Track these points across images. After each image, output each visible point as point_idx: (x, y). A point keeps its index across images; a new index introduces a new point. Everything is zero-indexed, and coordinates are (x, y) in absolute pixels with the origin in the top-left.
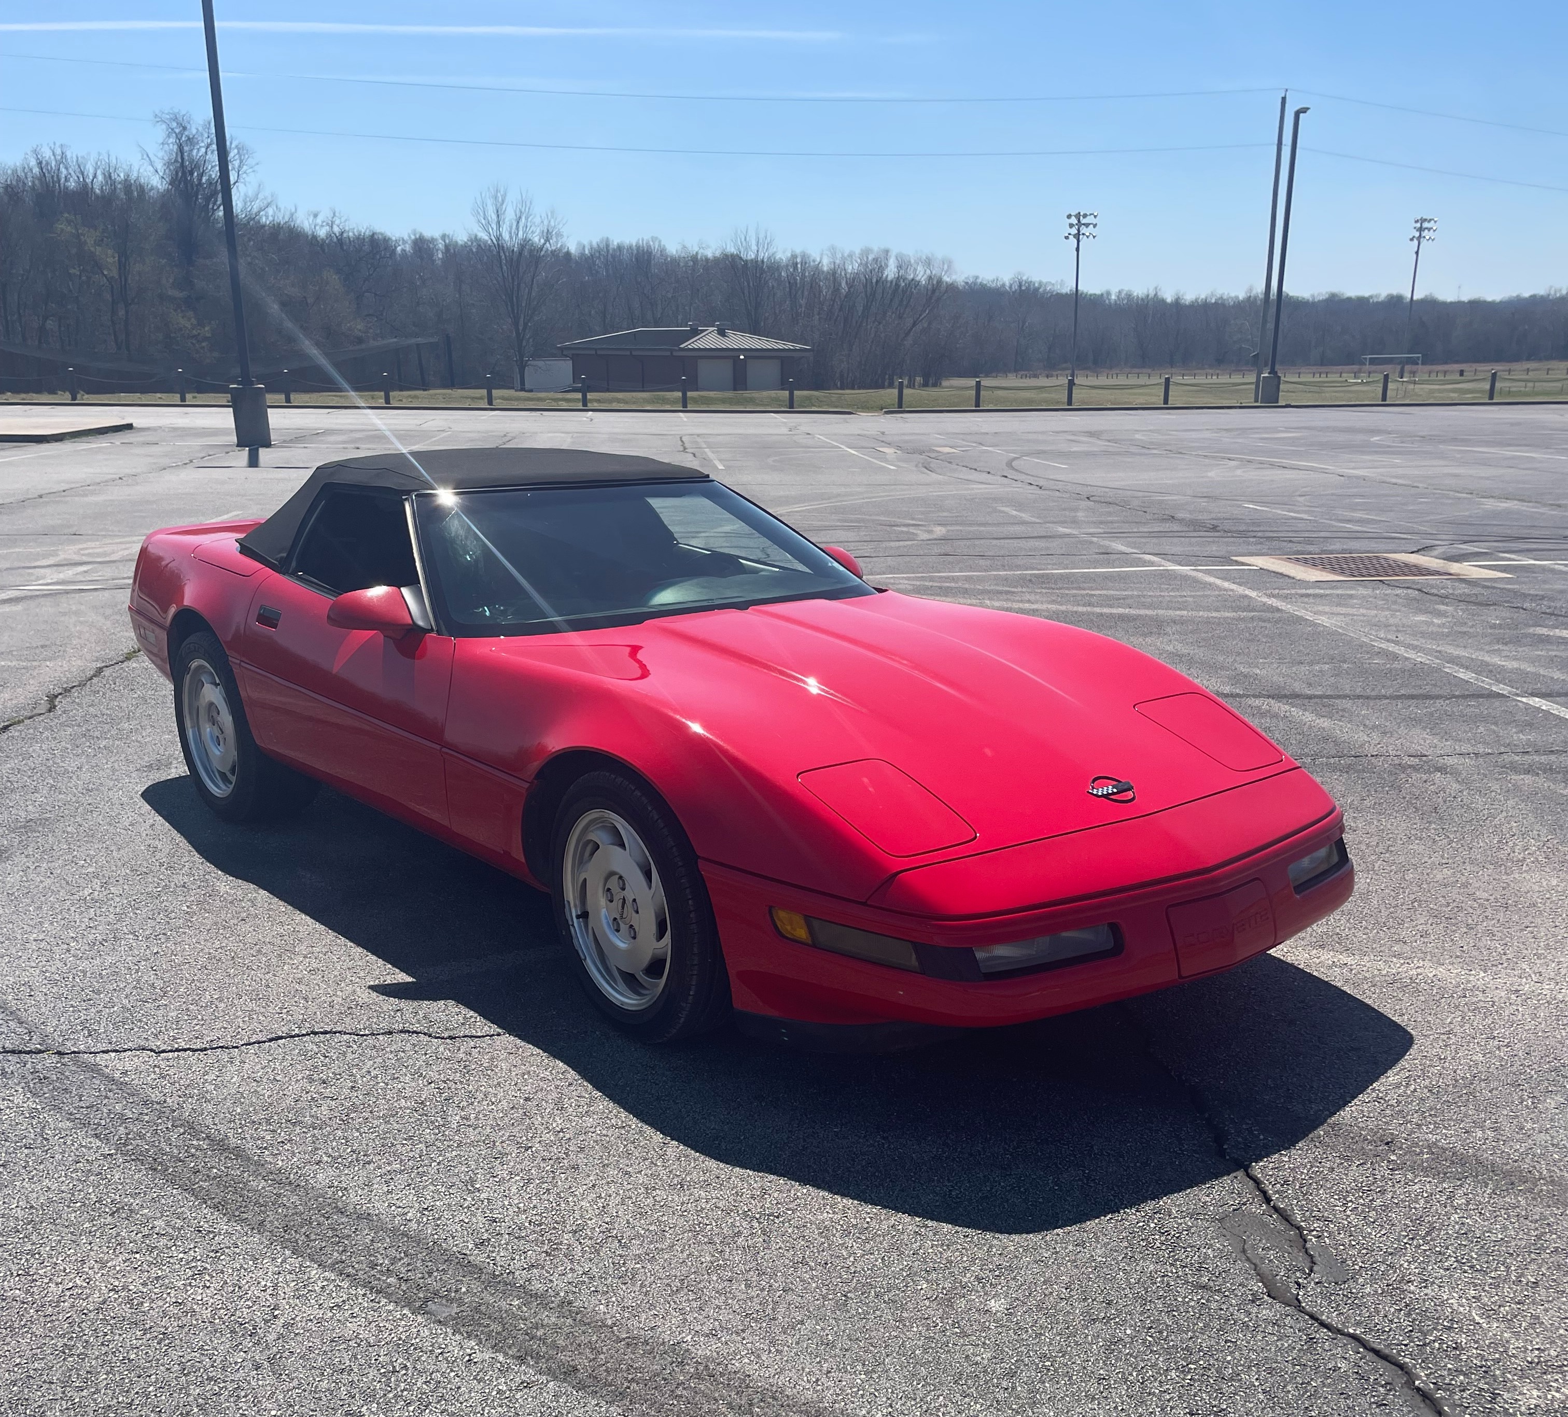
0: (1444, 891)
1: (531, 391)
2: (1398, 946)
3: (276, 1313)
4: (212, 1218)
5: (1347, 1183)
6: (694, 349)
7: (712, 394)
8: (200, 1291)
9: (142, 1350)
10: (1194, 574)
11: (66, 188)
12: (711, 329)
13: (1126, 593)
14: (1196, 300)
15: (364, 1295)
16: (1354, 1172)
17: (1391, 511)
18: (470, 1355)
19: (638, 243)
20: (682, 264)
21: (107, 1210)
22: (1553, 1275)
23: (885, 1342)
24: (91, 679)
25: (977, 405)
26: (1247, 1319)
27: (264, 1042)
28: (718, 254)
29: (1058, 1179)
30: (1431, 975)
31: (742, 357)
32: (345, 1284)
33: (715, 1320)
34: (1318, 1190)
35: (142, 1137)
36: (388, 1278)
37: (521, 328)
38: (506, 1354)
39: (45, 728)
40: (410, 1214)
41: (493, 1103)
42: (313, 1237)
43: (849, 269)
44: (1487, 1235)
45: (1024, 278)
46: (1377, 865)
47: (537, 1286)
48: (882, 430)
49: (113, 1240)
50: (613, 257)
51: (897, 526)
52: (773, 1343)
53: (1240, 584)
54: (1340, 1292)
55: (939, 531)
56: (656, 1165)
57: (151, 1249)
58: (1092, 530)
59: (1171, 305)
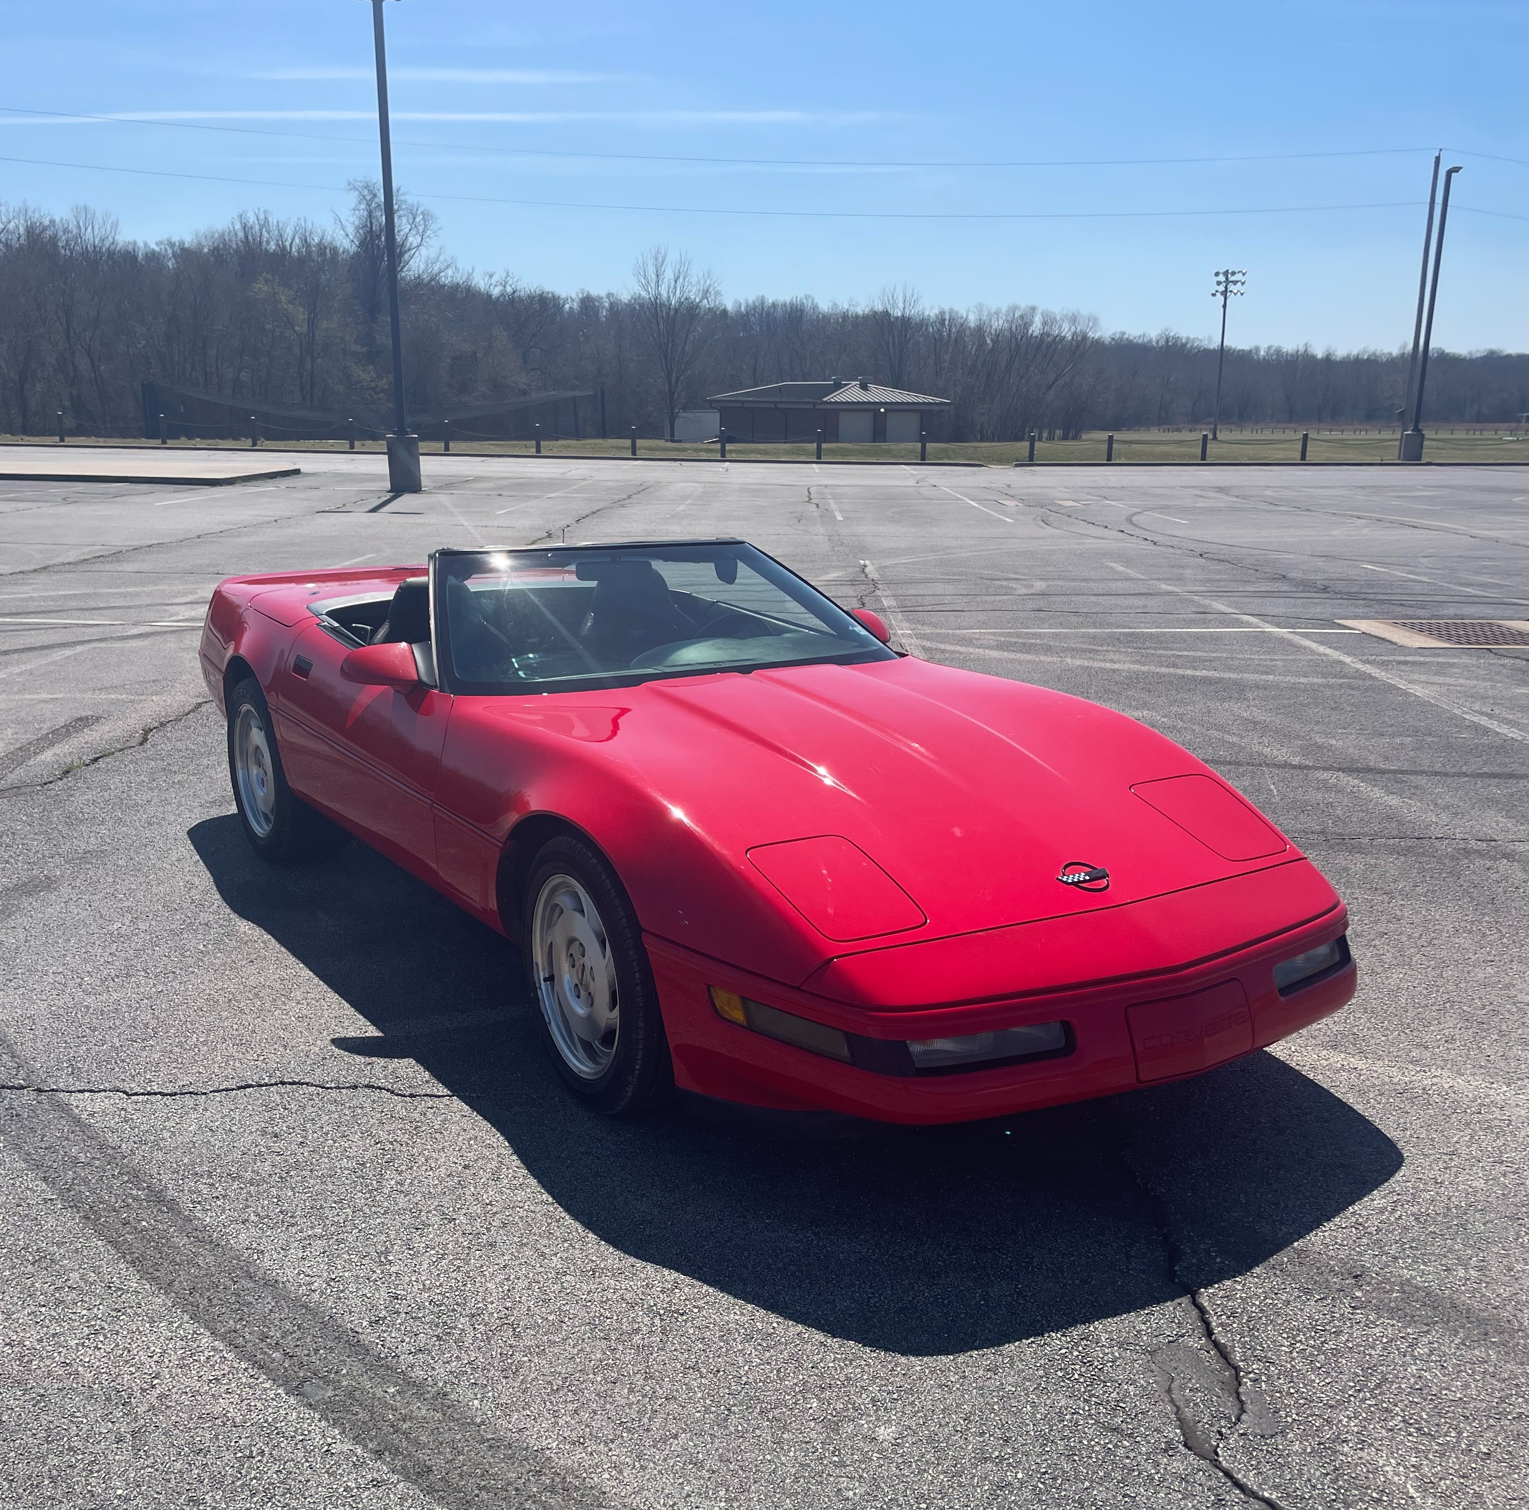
0: (1482, 993)
1: (680, 441)
2: (1418, 1051)
3: (156, 1382)
4: (126, 1274)
5: (1302, 1319)
6: (836, 402)
7: (850, 446)
8: (90, 1352)
9: (16, 1412)
10: (1291, 636)
11: (267, 251)
12: (854, 383)
13: (1215, 655)
14: (1348, 356)
15: (246, 1369)
16: (1311, 1307)
17: (1518, 575)
18: (329, 1445)
19: (792, 300)
20: (832, 321)
21: (30, 1258)
22: (1509, 1446)
23: (756, 1466)
24: (188, 713)
25: (1109, 459)
26: (1153, 1471)
27: (233, 1090)
28: (867, 311)
29: (987, 1293)
30: (1446, 1086)
31: (882, 410)
32: (231, 1356)
33: (587, 1426)
34: (1266, 1325)
35: (86, 1182)
36: (274, 1352)
37: (674, 381)
38: (365, 1446)
39: (131, 762)
40: (316, 1284)
41: (431, 1169)
42: (215, 1302)
43: (995, 325)
44: (1444, 1392)
45: (1172, 334)
46: (1414, 959)
47: (418, 1373)
48: (1009, 483)
49: (26, 1291)
50: (768, 314)
51: (999, 580)
52: (639, 1457)
53: (1336, 649)
54: (1264, 1448)
55: (1040, 586)
56: (574, 1248)
57: (59, 1302)
58: (1196, 589)
59: (1322, 360)
